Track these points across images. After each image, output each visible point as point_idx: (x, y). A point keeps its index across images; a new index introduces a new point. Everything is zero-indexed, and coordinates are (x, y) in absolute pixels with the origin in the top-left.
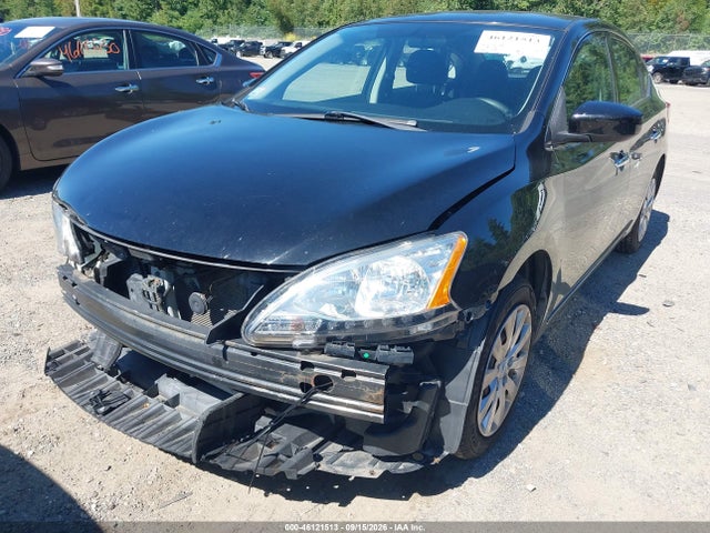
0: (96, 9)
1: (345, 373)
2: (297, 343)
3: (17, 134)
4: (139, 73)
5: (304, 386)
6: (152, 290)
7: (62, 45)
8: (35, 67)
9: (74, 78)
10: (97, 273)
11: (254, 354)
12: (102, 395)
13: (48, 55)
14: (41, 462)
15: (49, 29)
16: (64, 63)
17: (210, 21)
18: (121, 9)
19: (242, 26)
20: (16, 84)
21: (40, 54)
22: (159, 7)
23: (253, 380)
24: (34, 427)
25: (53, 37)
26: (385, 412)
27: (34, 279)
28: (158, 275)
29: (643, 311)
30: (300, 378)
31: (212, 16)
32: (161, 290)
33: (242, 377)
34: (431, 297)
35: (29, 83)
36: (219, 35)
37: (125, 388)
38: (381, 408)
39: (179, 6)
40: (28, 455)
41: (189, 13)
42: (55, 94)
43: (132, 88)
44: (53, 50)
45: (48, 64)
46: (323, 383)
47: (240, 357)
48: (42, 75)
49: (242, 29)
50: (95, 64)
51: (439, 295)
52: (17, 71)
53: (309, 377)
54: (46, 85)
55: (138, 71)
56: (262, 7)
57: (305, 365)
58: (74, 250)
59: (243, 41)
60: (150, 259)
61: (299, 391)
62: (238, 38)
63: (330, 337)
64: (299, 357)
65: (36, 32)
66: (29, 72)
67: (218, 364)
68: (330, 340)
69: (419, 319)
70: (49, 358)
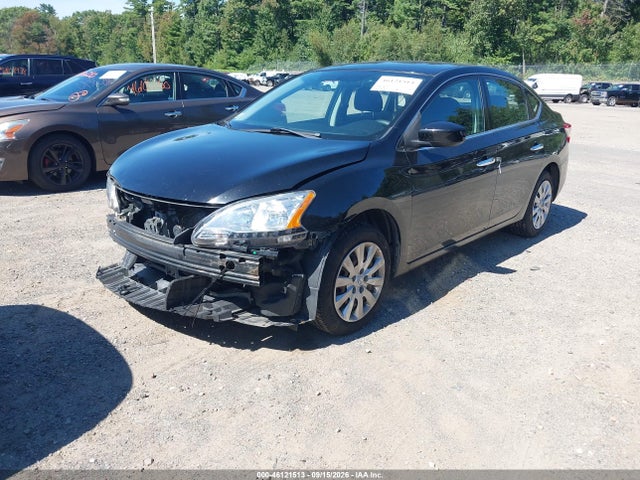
0: (170, 49)
1: (242, 260)
2: (217, 244)
3: (96, 146)
4: (183, 103)
5: (221, 268)
6: (155, 224)
7: (130, 84)
8: (110, 99)
9: (138, 107)
10: (128, 218)
11: (198, 251)
12: (126, 287)
13: (122, 90)
14: (90, 323)
15: (123, 72)
16: (131, 96)
17: (262, 58)
18: (190, 49)
19: (288, 61)
20: (97, 110)
21: (116, 90)
22: (220, 47)
23: (197, 266)
24: (88, 308)
25: (126, 78)
26: (260, 280)
27: (97, 238)
28: (158, 216)
29: (512, 271)
30: (220, 263)
31: (264, 54)
32: (159, 224)
33: (192, 265)
34: (288, 222)
35: (106, 110)
36: (268, 69)
37: (138, 284)
38: (258, 277)
39: (236, 46)
40: (84, 320)
41: (245, 51)
42: (123, 118)
43: (177, 114)
44: (126, 86)
45: (120, 97)
46: (231, 266)
47: (192, 254)
48: (115, 105)
49: (288, 63)
50: (155, 97)
51: (294, 221)
52: (98, 102)
53: (223, 263)
54: (118, 112)
55: (182, 101)
56: (306, 46)
57: (223, 256)
58: (116, 204)
59: (287, 75)
60: (151, 203)
61: (219, 271)
62: (283, 72)
63: (235, 242)
64: (219, 252)
65: (114, 75)
66: (107, 103)
67: (181, 259)
68: (236, 243)
69: (282, 233)
70: (99, 271)
